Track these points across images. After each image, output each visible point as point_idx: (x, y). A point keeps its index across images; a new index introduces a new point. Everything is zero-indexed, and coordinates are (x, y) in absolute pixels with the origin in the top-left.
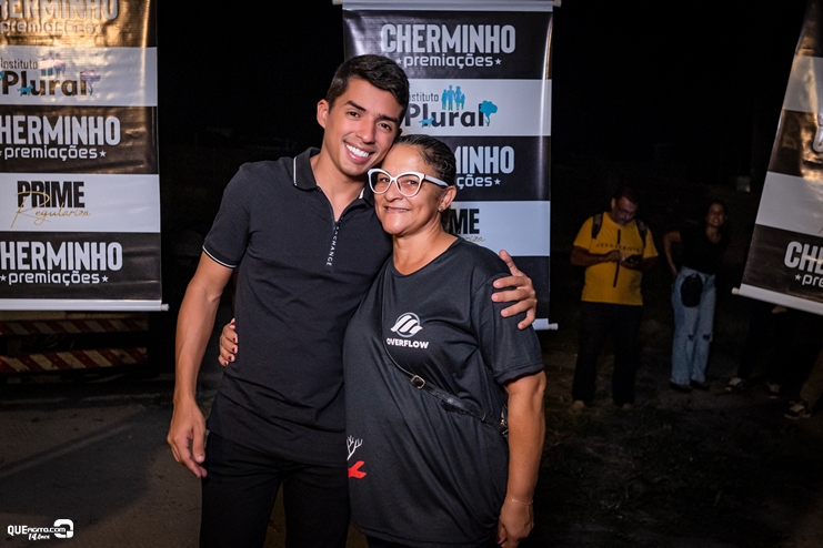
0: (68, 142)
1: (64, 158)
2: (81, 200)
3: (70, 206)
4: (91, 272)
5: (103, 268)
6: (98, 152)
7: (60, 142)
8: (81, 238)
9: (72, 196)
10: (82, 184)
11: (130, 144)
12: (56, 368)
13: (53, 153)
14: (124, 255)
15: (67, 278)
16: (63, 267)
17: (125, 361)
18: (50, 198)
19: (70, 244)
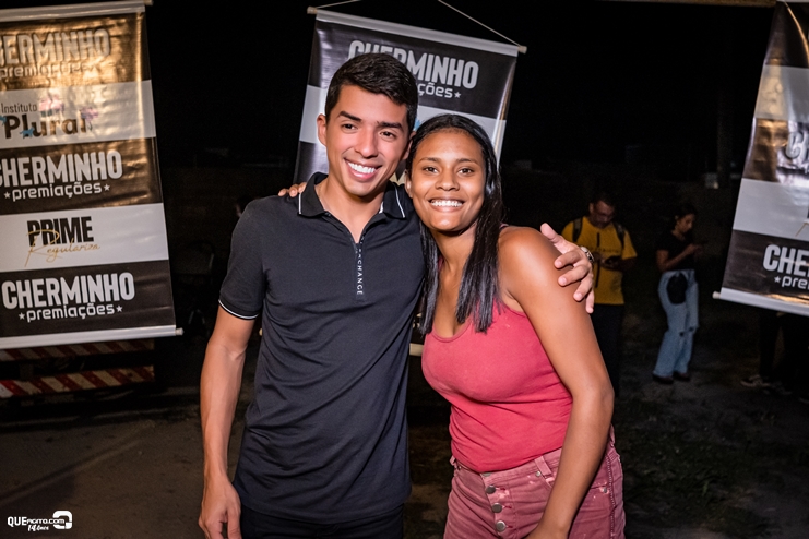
0: (72, 179)
1: (70, 195)
2: (90, 234)
3: (79, 240)
4: (105, 303)
5: (117, 298)
6: (102, 187)
7: (65, 180)
8: (93, 271)
9: (81, 231)
10: (89, 219)
11: (132, 176)
12: (67, 389)
13: (59, 191)
14: (136, 284)
15: (83, 311)
16: (78, 301)
17: (133, 379)
18: (60, 235)
19: (83, 278)
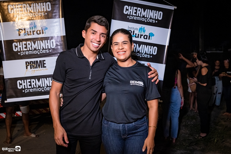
0: (39, 48)
1: (39, 53)
2: (45, 65)
3: (42, 67)
6: (49, 51)
7: (37, 49)
8: (46, 77)
9: (42, 65)
10: (45, 61)
13: (35, 52)
15: (43, 89)
16: (41, 86)
18: (36, 66)
